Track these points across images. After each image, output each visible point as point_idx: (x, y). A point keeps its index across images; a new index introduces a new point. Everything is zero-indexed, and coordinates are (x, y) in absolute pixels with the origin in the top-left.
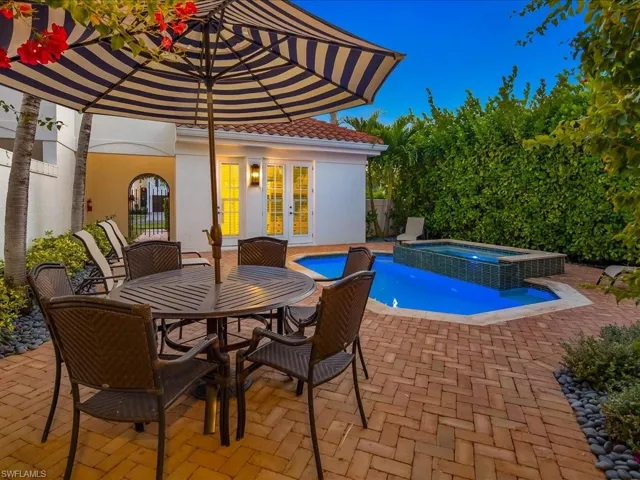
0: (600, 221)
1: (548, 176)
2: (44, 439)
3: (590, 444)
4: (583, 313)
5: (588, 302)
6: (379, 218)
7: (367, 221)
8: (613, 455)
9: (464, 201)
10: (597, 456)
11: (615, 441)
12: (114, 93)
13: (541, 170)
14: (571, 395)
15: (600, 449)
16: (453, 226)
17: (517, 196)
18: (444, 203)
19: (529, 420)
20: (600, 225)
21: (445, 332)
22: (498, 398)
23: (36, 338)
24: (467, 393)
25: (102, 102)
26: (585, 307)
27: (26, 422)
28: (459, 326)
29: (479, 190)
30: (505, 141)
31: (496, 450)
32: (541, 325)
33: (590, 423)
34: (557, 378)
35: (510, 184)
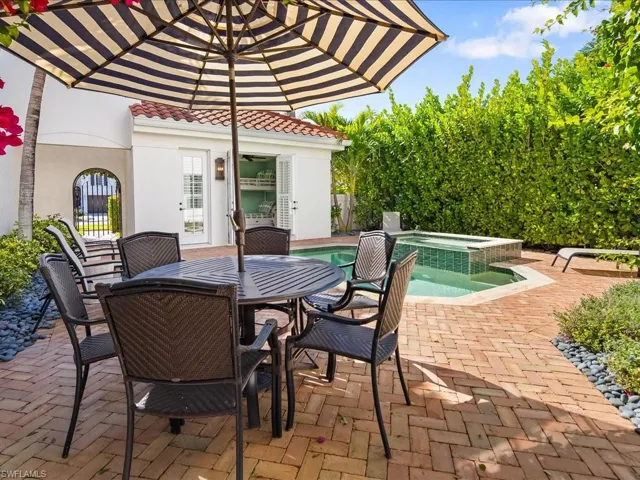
0: (549, 210)
1: (503, 169)
2: (65, 454)
3: (608, 398)
4: (552, 290)
5: (552, 281)
6: (342, 213)
7: (332, 216)
8: (630, 405)
9: (424, 194)
10: (617, 407)
11: (627, 393)
12: (112, 66)
13: (496, 164)
14: (573, 359)
15: (619, 401)
16: (414, 219)
17: (474, 190)
18: (406, 197)
19: (548, 383)
20: (548, 213)
21: (442, 313)
22: (514, 366)
23: (8, 348)
24: (485, 364)
25: (97, 76)
26: (551, 285)
27: (34, 438)
28: (452, 308)
29: (439, 184)
30: (463, 138)
31: (534, 411)
32: (523, 302)
33: (600, 380)
34: (556, 346)
35: (468, 177)
